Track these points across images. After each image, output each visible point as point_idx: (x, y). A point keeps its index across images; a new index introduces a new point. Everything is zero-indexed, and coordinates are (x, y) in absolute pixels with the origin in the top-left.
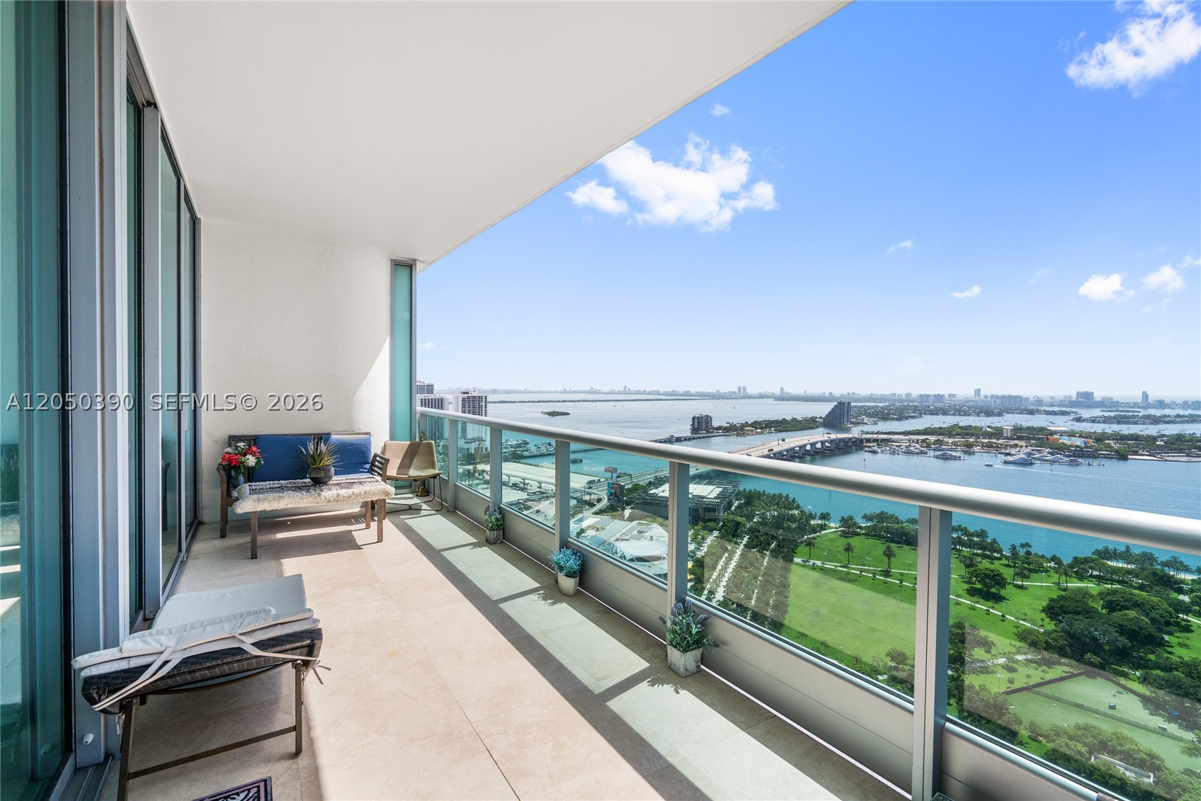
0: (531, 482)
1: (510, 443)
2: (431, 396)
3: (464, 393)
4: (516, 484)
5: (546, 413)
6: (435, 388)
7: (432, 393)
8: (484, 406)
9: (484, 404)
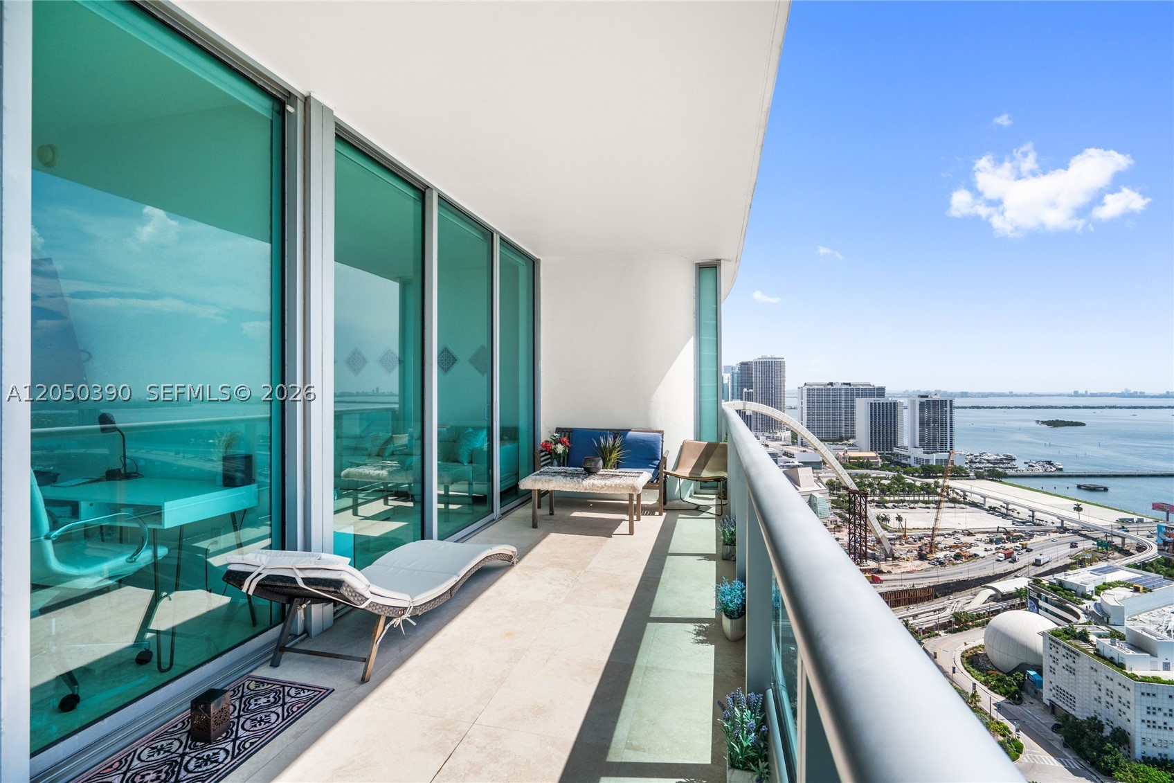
0: (1019, 509)
1: (986, 457)
2: (881, 400)
3: (922, 397)
4: (995, 508)
5: (1043, 422)
6: (887, 391)
7: (884, 396)
8: (948, 412)
9: (948, 409)
